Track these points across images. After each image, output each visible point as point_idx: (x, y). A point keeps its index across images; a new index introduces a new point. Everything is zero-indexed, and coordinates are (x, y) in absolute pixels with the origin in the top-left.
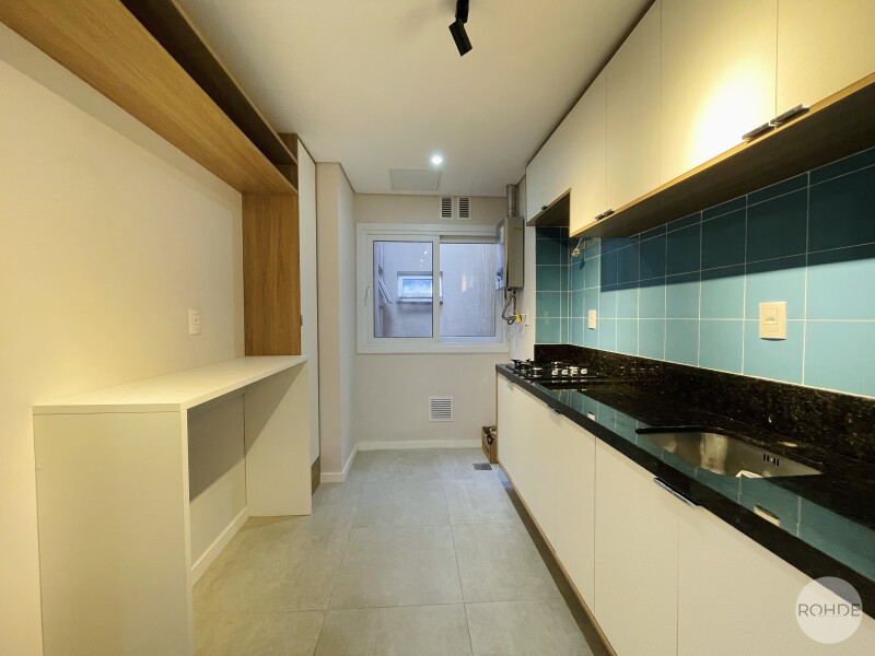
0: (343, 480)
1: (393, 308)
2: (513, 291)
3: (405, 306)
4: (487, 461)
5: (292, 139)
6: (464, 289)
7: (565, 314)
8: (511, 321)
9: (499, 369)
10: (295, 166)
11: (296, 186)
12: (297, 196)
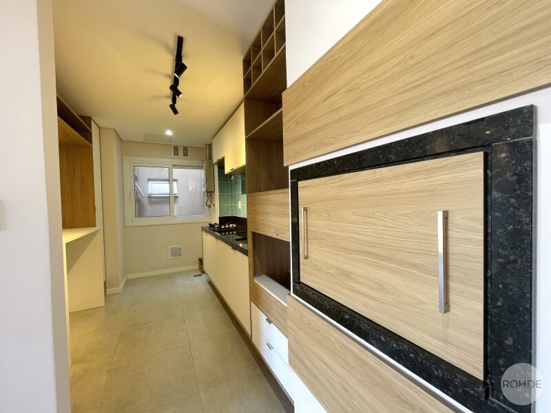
0: (121, 291)
1: (145, 201)
2: (210, 193)
3: (153, 199)
4: (200, 273)
5: (88, 120)
6: (190, 189)
7: (231, 203)
8: (210, 206)
9: (203, 229)
10: (91, 133)
11: (91, 143)
12: (92, 148)
